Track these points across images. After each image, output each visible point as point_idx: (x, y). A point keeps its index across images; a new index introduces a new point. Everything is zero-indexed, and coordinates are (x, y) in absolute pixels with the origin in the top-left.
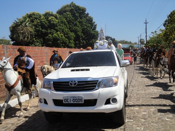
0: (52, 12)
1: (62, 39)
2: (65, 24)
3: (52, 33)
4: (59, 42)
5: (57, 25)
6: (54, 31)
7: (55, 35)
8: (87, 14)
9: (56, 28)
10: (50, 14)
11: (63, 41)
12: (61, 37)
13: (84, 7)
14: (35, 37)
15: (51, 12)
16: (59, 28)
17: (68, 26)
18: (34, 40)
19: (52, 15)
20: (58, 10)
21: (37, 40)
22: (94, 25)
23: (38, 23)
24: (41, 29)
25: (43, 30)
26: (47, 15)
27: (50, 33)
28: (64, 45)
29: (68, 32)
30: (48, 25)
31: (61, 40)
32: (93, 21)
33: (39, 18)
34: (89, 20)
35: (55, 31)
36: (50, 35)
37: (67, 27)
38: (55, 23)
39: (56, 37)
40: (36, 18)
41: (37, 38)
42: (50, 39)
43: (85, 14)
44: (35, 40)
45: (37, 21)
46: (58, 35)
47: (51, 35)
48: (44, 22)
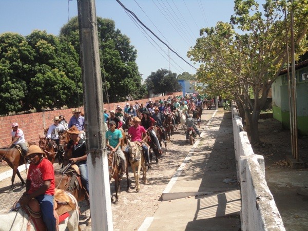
0: (45, 32)
1: (61, 81)
2: (70, 53)
3: (42, 71)
4: (56, 88)
5: (52, 56)
6: (48, 66)
7: (49, 74)
8: (117, 33)
9: (51, 61)
10: (40, 36)
11: (65, 85)
12: (59, 78)
13: (110, 19)
14: (10, 80)
15: (42, 31)
16: (57, 62)
17: (76, 56)
18: (9, 85)
19: (44, 37)
20: (63, 26)
21: (15, 84)
22: (132, 51)
23: (15, 53)
24: (21, 64)
25: (25, 66)
26: (35, 37)
27: (40, 71)
28: (66, 91)
29: (74, 67)
30: (34, 57)
31: (60, 84)
32: (130, 44)
33: (17, 44)
34: (122, 44)
35: (50, 68)
36: (39, 75)
37: (75, 58)
38: (48, 52)
39: (50, 78)
40: (11, 45)
41: (14, 80)
42: (39, 81)
43: (113, 31)
44: (12, 85)
45: (13, 51)
46: (55, 75)
47: (41, 75)
48: (27, 50)
